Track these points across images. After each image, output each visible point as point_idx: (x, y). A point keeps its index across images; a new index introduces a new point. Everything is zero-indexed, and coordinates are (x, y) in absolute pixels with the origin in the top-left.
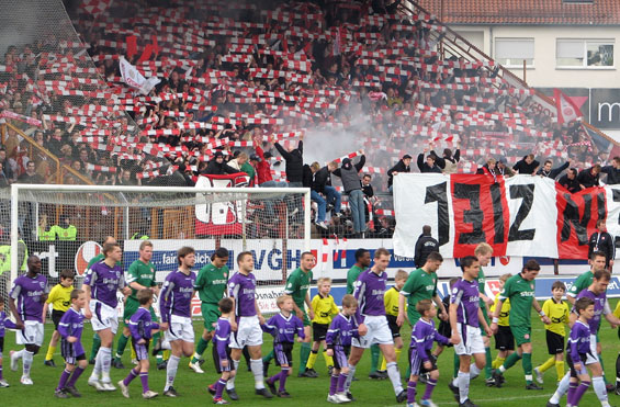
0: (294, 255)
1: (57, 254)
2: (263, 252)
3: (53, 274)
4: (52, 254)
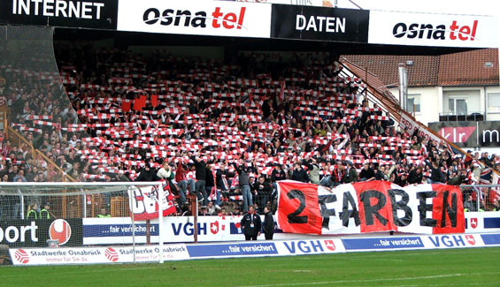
0: (202, 226)
1: (37, 227)
2: (180, 225)
3: (35, 239)
4: (33, 227)
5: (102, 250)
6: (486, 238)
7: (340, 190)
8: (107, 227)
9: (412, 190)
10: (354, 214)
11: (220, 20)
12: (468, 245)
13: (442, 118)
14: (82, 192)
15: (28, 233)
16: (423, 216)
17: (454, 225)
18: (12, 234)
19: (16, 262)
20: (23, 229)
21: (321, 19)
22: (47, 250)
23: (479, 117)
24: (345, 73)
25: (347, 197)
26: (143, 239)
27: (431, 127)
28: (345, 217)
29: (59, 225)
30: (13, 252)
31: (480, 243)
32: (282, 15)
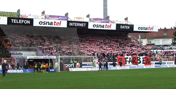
3: (73, 66)
4: (73, 64)
5: (86, 68)
6: (155, 66)
7: (129, 57)
8: (86, 64)
9: (141, 57)
10: (131, 61)
11: (107, 27)
12: (152, 68)
13: (147, 44)
14: (82, 58)
15: (72, 65)
16: (143, 62)
17: (149, 63)
18: (69, 65)
19: (70, 70)
20: (71, 65)
21: (125, 26)
22: (76, 68)
23: (154, 44)
24: (129, 36)
25: (130, 58)
26: (93, 66)
27: (145, 46)
28: (129, 62)
29: (78, 64)
30: (70, 69)
31: (154, 67)
32: (118, 25)
